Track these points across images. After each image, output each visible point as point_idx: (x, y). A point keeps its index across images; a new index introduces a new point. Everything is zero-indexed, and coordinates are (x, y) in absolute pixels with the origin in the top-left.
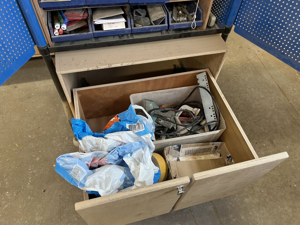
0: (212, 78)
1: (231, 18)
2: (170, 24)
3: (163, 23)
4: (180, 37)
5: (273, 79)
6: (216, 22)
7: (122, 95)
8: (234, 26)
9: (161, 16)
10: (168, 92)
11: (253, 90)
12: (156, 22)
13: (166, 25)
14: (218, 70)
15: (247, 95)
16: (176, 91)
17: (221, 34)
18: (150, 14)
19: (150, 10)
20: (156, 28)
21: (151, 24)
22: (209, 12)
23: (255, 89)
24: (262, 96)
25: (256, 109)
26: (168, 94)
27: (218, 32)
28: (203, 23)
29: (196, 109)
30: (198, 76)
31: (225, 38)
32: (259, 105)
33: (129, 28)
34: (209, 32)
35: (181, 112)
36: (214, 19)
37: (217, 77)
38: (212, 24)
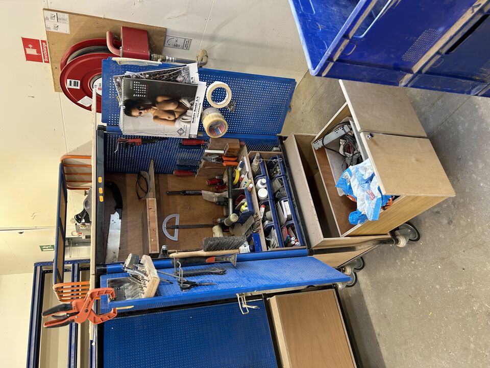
0: (316, 138)
1: (272, 138)
2: (281, 175)
3: (281, 179)
4: (289, 166)
6: (277, 147)
7: (342, 204)
8: (277, 135)
9: (278, 181)
10: (333, 168)
12: (282, 184)
13: (282, 177)
14: (309, 136)
16: (331, 162)
17: (284, 141)
18: (278, 189)
19: (276, 190)
20: (285, 183)
21: (284, 187)
22: (271, 152)
26: (335, 168)
27: (282, 144)
28: (278, 155)
29: (341, 143)
30: (317, 149)
31: (285, 138)
33: (288, 199)
34: (284, 149)
35: (346, 153)
36: (275, 149)
37: (314, 135)
38: (278, 149)
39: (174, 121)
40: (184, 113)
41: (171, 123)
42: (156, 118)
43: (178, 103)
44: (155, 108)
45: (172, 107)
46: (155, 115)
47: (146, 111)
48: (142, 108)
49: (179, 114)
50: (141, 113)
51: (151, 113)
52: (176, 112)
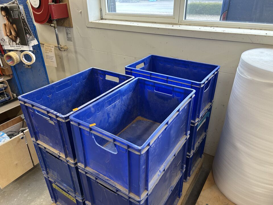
1: (21, 92)
22: (11, 93)
28: (11, 97)
36: (15, 95)
39: (7, 36)
40: (13, 41)
41: (6, 34)
42: (5, 25)
43: (16, 36)
44: (10, 24)
45: (13, 33)
46: (7, 25)
47: (6, 19)
48: (7, 17)
49: (12, 38)
50: (4, 16)
51: (6, 22)
52: (12, 36)
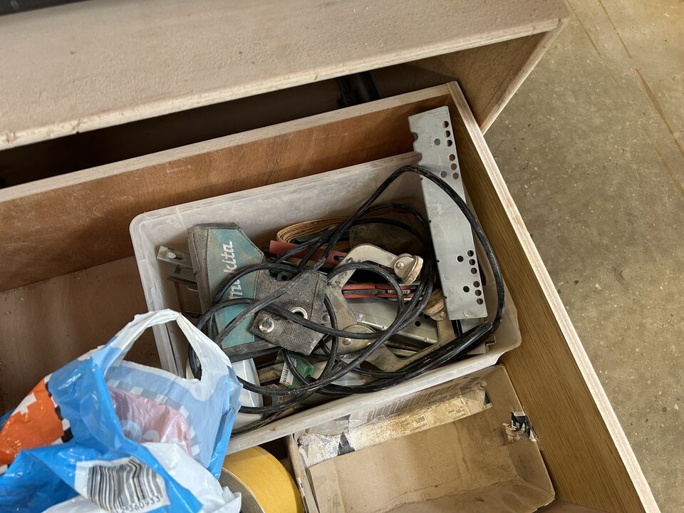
0: (472, 129)
5: (630, 57)
10: (295, 191)
11: (571, 100)
15: (553, 119)
23: (576, 97)
24: (597, 121)
25: (577, 166)
30: (417, 124)
32: (588, 151)
35: (350, 273)
